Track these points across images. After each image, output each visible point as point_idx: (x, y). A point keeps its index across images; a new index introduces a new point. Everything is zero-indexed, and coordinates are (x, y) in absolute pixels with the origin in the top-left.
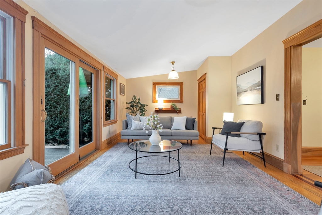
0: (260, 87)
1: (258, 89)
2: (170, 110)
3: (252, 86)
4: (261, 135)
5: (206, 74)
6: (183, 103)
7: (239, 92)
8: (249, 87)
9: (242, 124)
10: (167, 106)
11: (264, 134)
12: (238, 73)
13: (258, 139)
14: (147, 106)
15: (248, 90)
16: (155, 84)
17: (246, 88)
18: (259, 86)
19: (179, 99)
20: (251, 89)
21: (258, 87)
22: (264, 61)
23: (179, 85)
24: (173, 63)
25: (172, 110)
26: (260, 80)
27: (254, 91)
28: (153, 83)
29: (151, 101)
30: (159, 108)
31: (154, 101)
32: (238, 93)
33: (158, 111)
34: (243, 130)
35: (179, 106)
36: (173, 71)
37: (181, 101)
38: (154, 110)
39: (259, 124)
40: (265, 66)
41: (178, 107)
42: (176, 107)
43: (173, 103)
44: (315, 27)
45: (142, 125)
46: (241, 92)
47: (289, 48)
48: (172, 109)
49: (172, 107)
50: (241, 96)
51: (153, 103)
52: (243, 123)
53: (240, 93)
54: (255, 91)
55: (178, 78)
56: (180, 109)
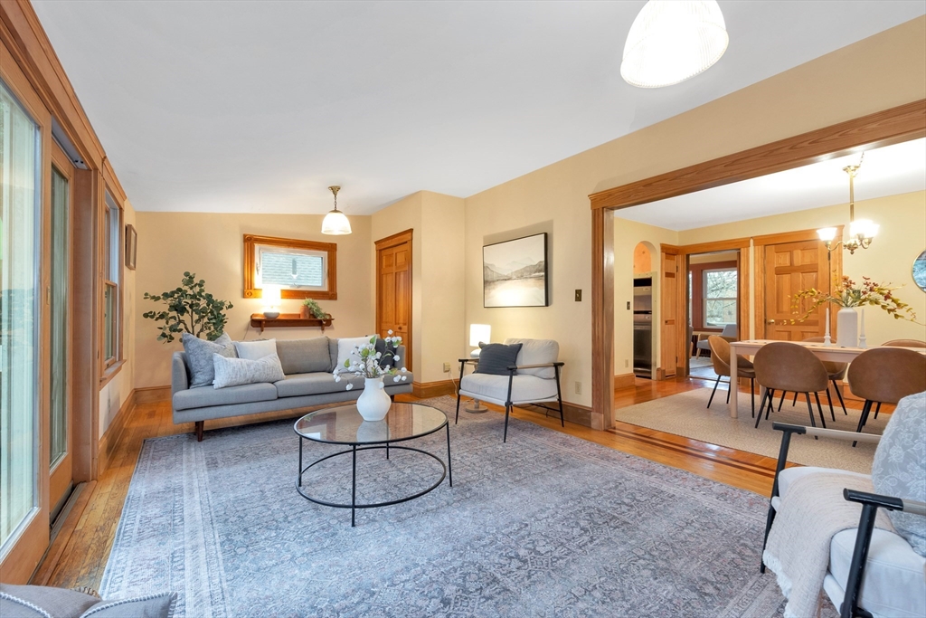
0: (543, 274)
1: (538, 278)
2: (301, 318)
3: (524, 269)
4: (557, 366)
5: (411, 230)
6: (336, 299)
7: (489, 279)
8: (516, 272)
9: (517, 348)
10: (294, 307)
11: (562, 364)
12: (485, 238)
13: (554, 375)
14: (231, 306)
15: (514, 277)
16: (249, 242)
17: (510, 272)
18: (540, 271)
19: (326, 289)
20: (522, 275)
21: (537, 274)
22: (550, 223)
23: (324, 250)
24: (335, 190)
25: (307, 318)
26: (543, 259)
27: (529, 280)
28: (245, 236)
29: (239, 293)
30: (265, 314)
31: (248, 290)
32: (486, 283)
33: (262, 324)
34: (523, 360)
35: (325, 307)
36: (336, 211)
37: (331, 295)
38: (249, 320)
39: (554, 346)
40: (552, 234)
41: (323, 312)
42: (318, 310)
43: (311, 300)
44: (644, 186)
45: (252, 367)
46: (495, 279)
47: (601, 209)
48: (308, 315)
49: (307, 309)
50: (494, 288)
51: (244, 296)
52: (521, 345)
53: (494, 282)
54: (531, 281)
55: (350, 232)
56: (329, 315)
